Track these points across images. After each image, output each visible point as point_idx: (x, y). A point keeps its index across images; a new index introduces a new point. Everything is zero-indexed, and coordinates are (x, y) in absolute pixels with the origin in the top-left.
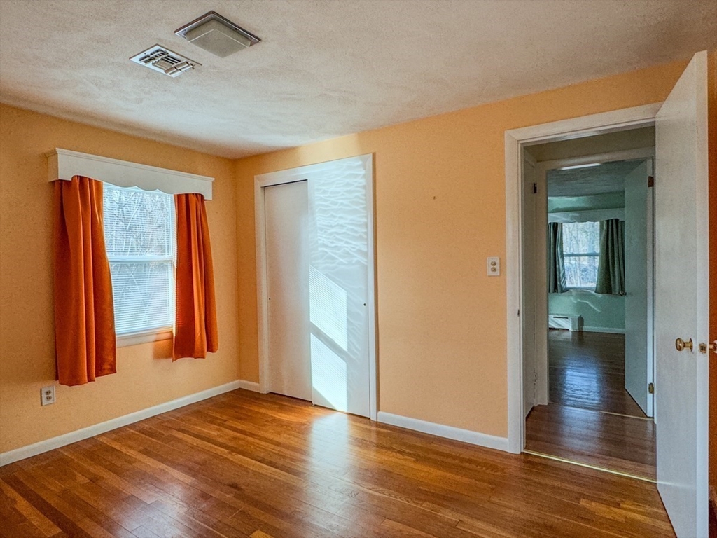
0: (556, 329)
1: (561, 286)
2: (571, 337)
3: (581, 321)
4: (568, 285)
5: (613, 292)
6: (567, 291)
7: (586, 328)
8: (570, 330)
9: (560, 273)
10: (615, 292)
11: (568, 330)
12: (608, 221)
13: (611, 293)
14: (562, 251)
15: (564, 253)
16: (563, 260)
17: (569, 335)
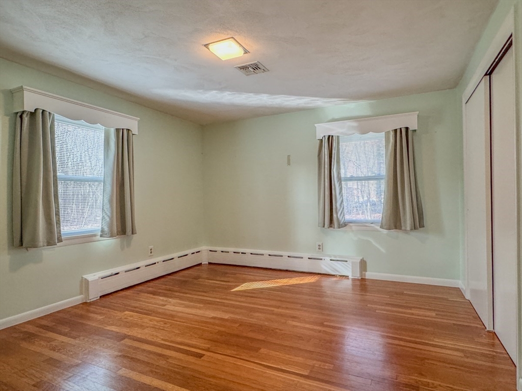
0: (333, 275)
1: (338, 219)
2: (350, 287)
3: (363, 265)
4: (348, 217)
5: (403, 228)
6: (345, 225)
7: (370, 275)
8: (350, 277)
9: (336, 203)
10: (406, 227)
11: (346, 277)
12: (396, 131)
13: (400, 229)
14: (339, 173)
15: (343, 176)
16: (340, 184)
17: (347, 284)
